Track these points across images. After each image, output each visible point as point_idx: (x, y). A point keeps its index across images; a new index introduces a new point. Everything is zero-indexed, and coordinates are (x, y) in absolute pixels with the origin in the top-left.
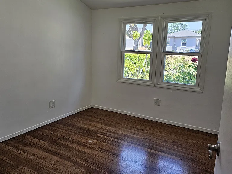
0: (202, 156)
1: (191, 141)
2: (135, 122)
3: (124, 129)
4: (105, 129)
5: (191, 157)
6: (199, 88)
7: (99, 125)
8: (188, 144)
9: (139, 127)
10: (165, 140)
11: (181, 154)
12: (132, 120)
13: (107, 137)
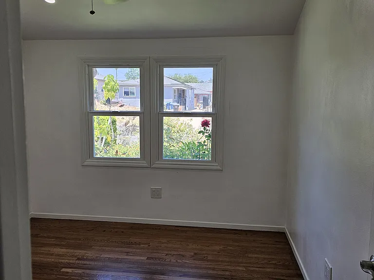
0: (241, 268)
1: (217, 248)
2: (122, 232)
3: (107, 248)
4: (73, 256)
5: (227, 273)
6: (217, 164)
7: (59, 250)
8: (215, 253)
9: (133, 240)
10: (181, 253)
11: (211, 272)
12: (116, 230)
13: (83, 271)
